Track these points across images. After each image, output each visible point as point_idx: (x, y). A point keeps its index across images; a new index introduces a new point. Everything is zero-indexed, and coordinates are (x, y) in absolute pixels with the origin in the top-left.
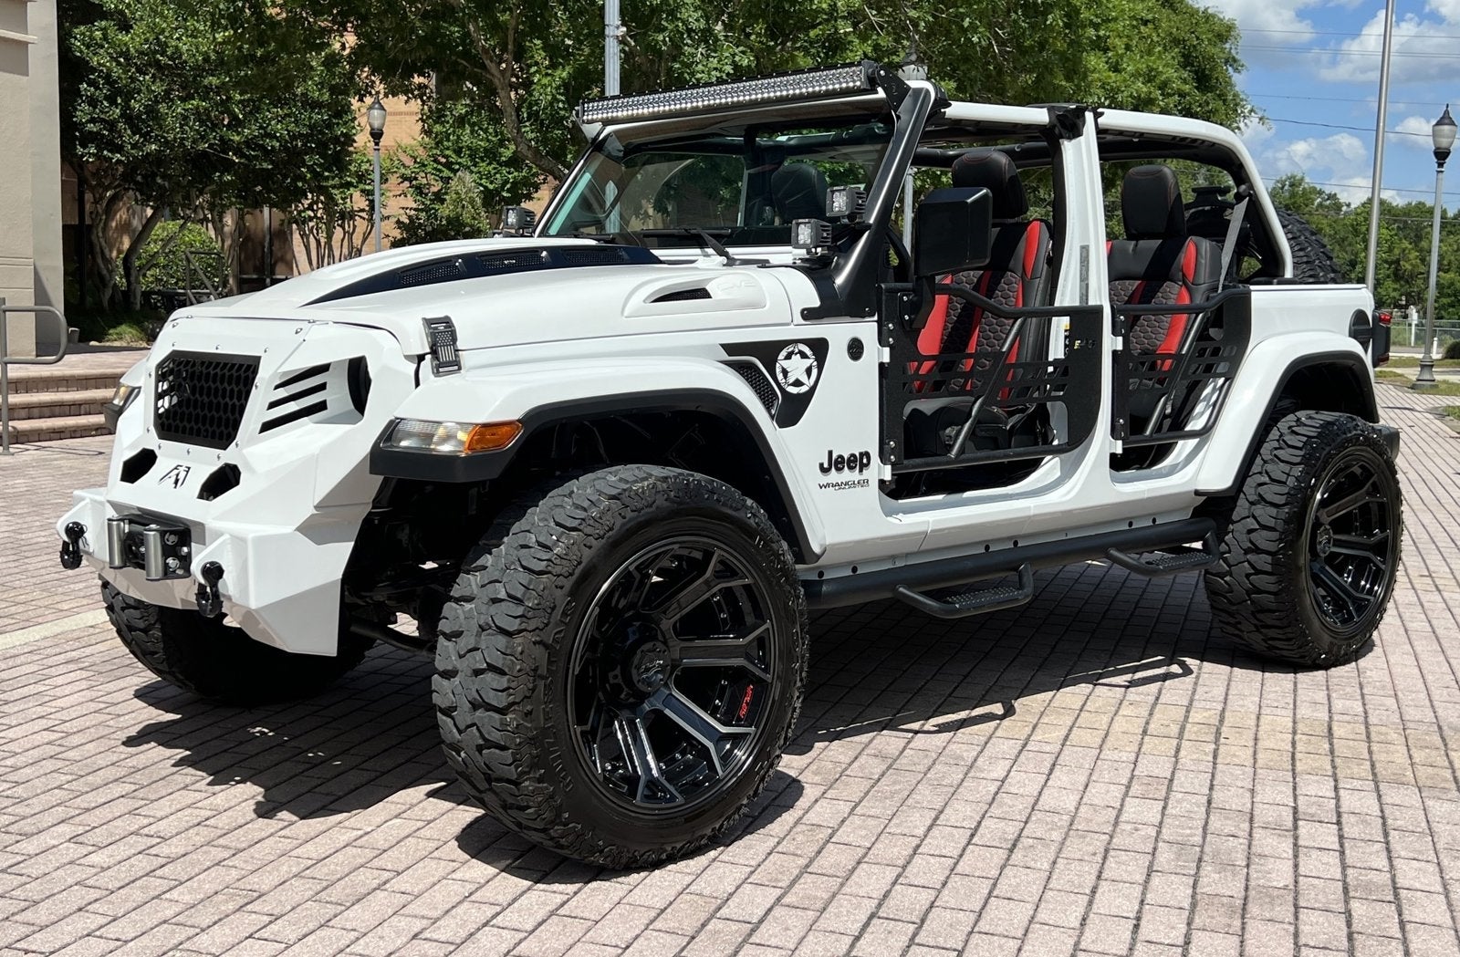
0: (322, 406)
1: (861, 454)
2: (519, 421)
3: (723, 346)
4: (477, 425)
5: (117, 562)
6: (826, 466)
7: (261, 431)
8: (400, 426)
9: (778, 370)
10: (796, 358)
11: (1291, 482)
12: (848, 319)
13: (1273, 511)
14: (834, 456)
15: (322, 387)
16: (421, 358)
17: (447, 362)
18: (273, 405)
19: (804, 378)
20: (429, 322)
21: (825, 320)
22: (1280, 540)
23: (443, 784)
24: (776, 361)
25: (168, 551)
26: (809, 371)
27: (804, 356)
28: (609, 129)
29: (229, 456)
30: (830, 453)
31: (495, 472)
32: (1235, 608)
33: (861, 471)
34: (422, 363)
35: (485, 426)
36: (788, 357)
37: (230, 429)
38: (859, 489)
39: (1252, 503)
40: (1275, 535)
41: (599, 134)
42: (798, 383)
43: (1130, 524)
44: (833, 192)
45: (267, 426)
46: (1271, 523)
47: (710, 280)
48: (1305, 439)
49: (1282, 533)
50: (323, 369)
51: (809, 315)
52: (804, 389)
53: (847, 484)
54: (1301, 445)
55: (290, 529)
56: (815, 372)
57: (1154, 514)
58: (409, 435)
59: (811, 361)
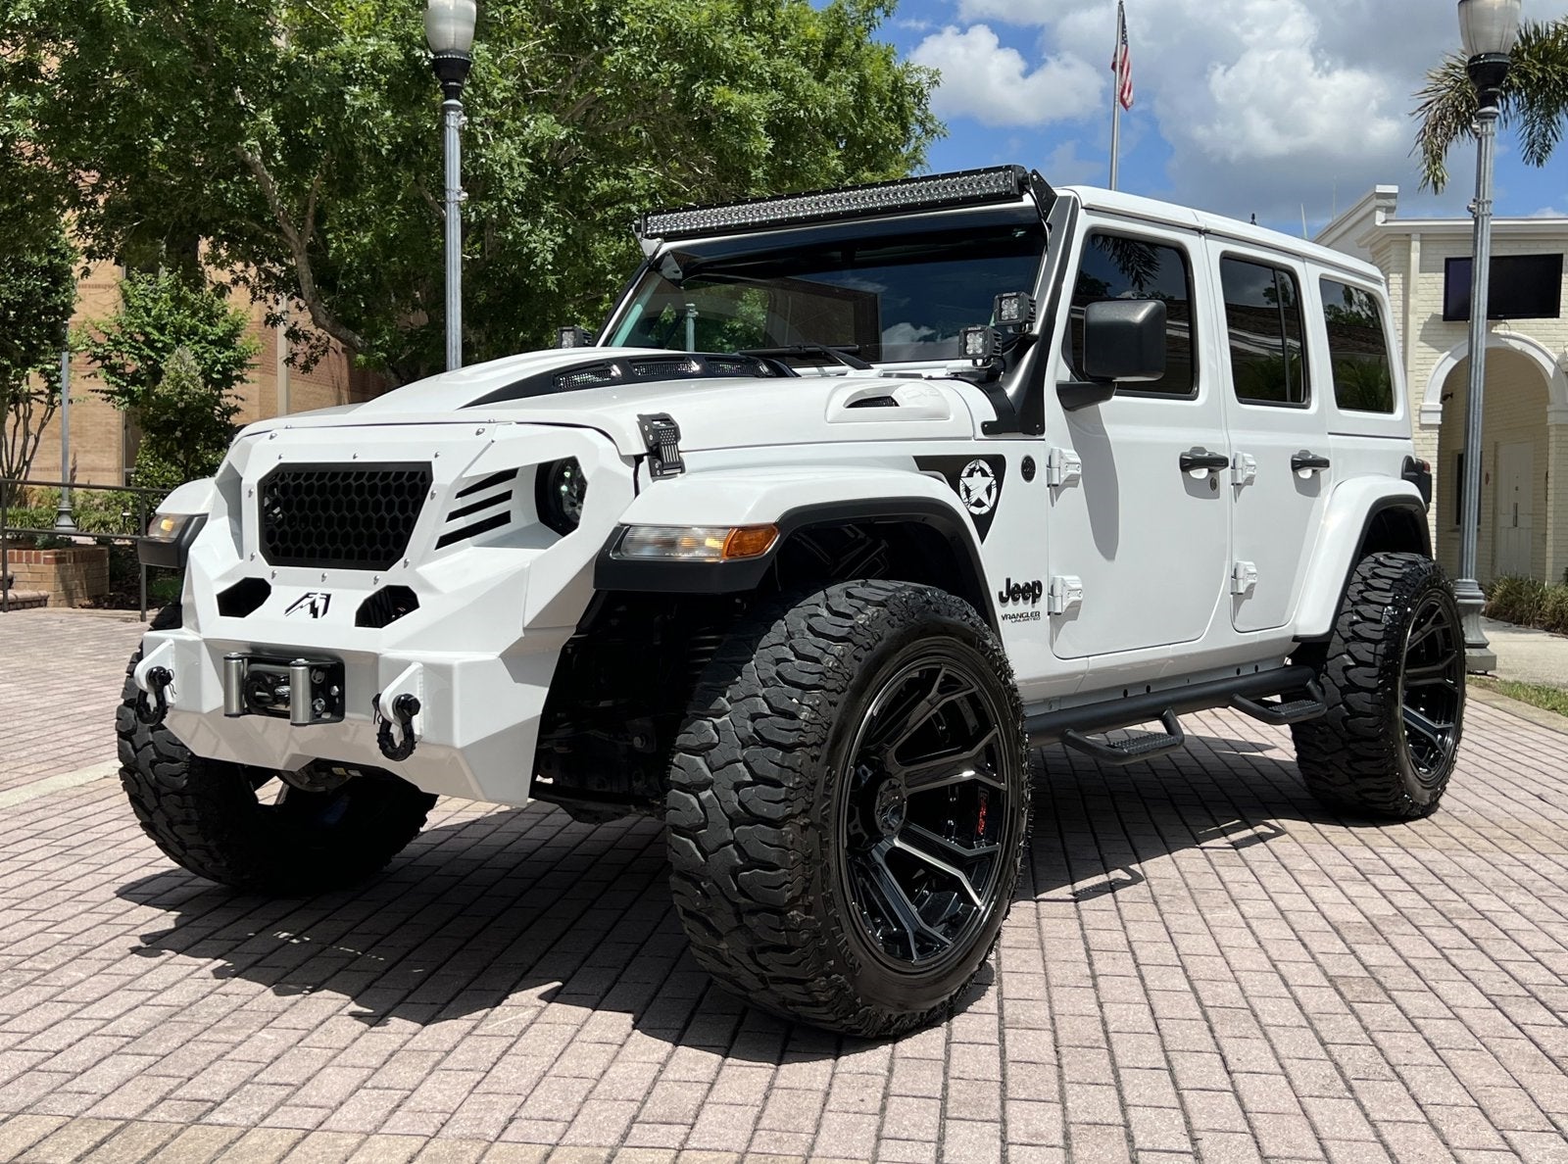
0: (504, 519)
1: (1033, 583)
2: (775, 524)
3: (916, 458)
4: (734, 528)
5: (235, 709)
6: (1004, 595)
7: (438, 547)
8: (628, 535)
9: (962, 488)
10: (977, 475)
11: (1386, 619)
12: (1021, 435)
13: (1371, 647)
14: (1012, 585)
15: (507, 496)
16: (638, 459)
17: (668, 464)
18: (453, 516)
19: (984, 499)
20: (644, 420)
21: (1001, 436)
22: (1379, 676)
23: (558, 984)
24: (960, 477)
25: (317, 690)
26: (989, 490)
27: (984, 474)
28: (667, 246)
29: (394, 576)
30: (1008, 581)
31: (751, 583)
32: (1328, 758)
33: (1034, 602)
34: (641, 465)
35: (744, 529)
36: (970, 475)
37: (391, 546)
38: (1032, 621)
39: (1346, 641)
40: (1374, 671)
41: (656, 253)
42: (979, 503)
43: (1238, 672)
44: (1001, 299)
45: (445, 541)
46: (1370, 658)
47: (897, 387)
48: (1390, 582)
49: (1381, 669)
50: (509, 475)
51: (989, 429)
52: (985, 510)
53: (1021, 616)
54: (1388, 587)
55: (493, 655)
56: (994, 491)
57: (1258, 661)
58: (643, 543)
59: (990, 480)
